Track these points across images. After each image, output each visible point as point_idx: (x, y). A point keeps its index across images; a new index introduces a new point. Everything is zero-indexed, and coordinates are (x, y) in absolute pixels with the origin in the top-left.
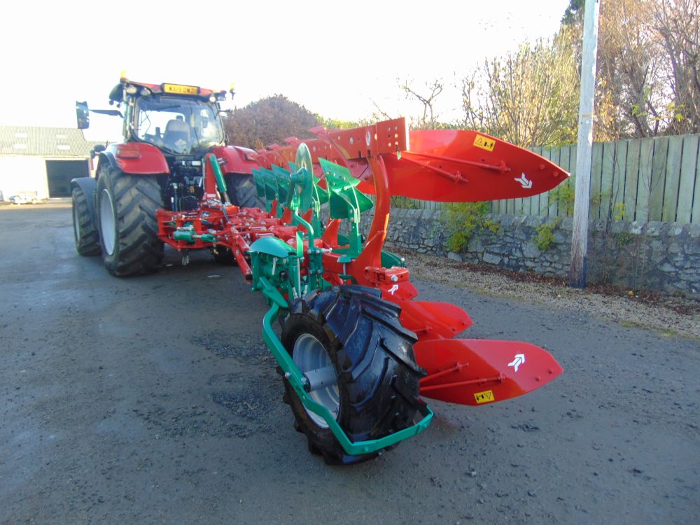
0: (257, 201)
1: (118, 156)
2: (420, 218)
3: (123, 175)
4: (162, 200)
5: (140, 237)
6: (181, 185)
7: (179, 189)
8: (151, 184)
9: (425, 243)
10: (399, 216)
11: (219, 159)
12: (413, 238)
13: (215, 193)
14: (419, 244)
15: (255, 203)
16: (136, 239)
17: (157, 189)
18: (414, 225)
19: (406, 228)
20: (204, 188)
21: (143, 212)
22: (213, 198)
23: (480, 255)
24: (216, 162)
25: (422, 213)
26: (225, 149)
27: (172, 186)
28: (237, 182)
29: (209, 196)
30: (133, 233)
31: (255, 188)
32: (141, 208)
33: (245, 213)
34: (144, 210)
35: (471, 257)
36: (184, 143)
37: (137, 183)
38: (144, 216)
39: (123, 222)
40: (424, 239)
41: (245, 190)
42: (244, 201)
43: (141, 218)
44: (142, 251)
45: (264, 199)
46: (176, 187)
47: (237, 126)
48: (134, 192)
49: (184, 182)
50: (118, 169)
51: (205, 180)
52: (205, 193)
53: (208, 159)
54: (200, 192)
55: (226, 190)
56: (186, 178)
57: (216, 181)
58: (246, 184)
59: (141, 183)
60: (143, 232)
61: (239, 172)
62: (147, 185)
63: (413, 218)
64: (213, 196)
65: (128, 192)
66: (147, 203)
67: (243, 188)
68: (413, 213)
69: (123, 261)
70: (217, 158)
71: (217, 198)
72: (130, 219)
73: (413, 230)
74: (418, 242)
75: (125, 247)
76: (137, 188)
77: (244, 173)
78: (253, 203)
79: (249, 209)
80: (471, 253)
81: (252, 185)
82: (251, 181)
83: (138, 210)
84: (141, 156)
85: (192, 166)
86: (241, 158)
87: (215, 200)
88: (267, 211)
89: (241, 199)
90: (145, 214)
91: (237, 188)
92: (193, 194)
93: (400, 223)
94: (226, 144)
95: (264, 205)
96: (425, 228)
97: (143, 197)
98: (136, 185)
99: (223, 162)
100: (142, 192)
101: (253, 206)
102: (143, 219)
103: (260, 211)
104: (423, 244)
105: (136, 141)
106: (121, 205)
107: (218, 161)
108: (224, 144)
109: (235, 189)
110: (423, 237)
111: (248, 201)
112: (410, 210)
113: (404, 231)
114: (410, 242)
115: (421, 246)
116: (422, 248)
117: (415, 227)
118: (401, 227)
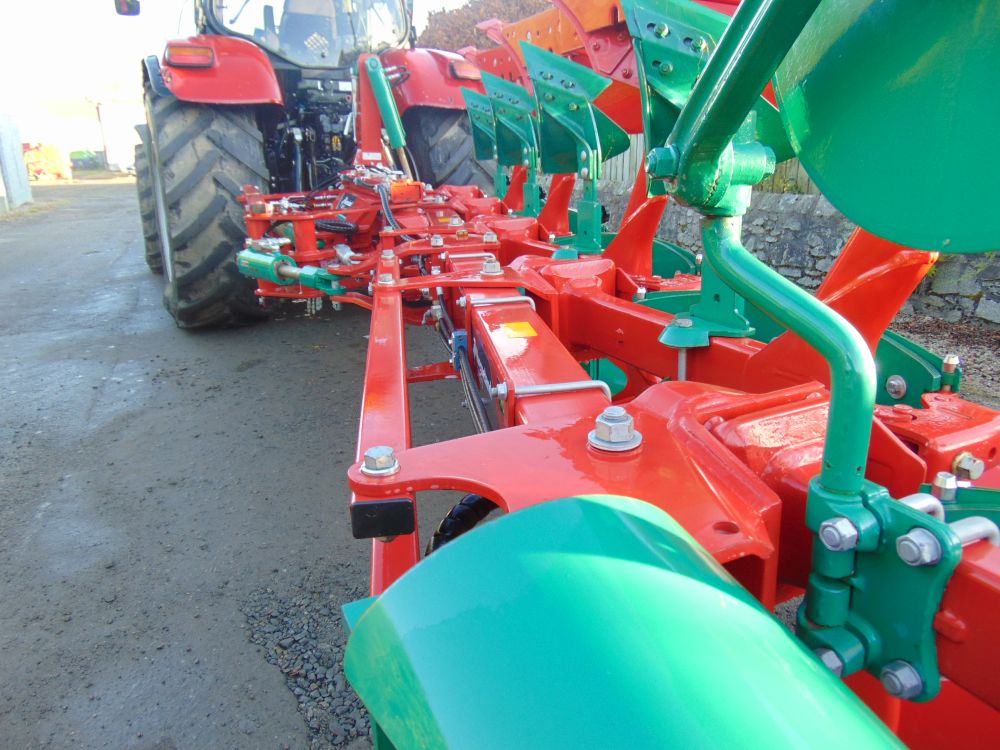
0: (474, 171)
1: (167, 63)
2: (810, 212)
3: (181, 106)
4: (268, 165)
5: (216, 249)
6: (310, 132)
7: (305, 142)
8: (241, 127)
9: (817, 267)
10: (760, 207)
11: (389, 69)
12: (791, 253)
13: (379, 149)
14: (802, 268)
15: (471, 175)
16: (208, 253)
17: (254, 138)
18: (795, 226)
19: (775, 233)
20: (355, 139)
21: (222, 192)
22: (376, 162)
23: (968, 304)
24: (382, 76)
25: (815, 202)
26: (410, 55)
27: (292, 136)
28: (433, 127)
29: (367, 156)
30: (202, 239)
31: (471, 140)
32: (216, 182)
33: (440, 201)
34: (224, 188)
35: (941, 304)
36: (324, 41)
37: (209, 125)
38: (226, 202)
39: (179, 213)
40: (815, 259)
41: (449, 147)
42: (448, 170)
43: (218, 205)
44: (224, 279)
45: (491, 164)
46: (298, 137)
47: (445, 39)
48: (203, 145)
49: (319, 128)
50: (166, 92)
51: (358, 120)
52: (359, 151)
53: (364, 68)
54: (349, 149)
55: (403, 143)
56: (323, 117)
57: (380, 122)
58: (453, 132)
59: (218, 126)
60: (224, 239)
61: (436, 105)
62: (233, 131)
63: (792, 214)
64: (377, 156)
65: (189, 145)
66: (230, 171)
67: (446, 140)
68: (792, 201)
69: (188, 300)
70: (385, 66)
71: (385, 162)
72: (195, 206)
73: (790, 237)
74: (801, 262)
75: (187, 271)
76: (209, 138)
77: (447, 107)
78: (466, 175)
79: (454, 188)
80: (941, 296)
81: (464, 135)
82: (462, 126)
83: (211, 188)
84: (217, 64)
85: (337, 91)
86: (443, 73)
87: (380, 166)
88: (498, 194)
89: (440, 167)
90: (227, 196)
91: (432, 142)
92: (337, 154)
93: (760, 221)
94: (413, 47)
95: (491, 180)
96: (820, 235)
97: (221, 158)
98: (205, 132)
99: (397, 75)
100: (222, 148)
101: (466, 183)
102: (223, 209)
103: (479, 195)
104: (814, 268)
105: (217, 33)
106: (172, 176)
107: (387, 74)
108: (407, 45)
109: (427, 142)
110: (815, 252)
111: (454, 171)
112: (786, 196)
113: (769, 239)
114: (783, 263)
115: (807, 272)
116: (809, 276)
117: (795, 233)
118: (762, 230)
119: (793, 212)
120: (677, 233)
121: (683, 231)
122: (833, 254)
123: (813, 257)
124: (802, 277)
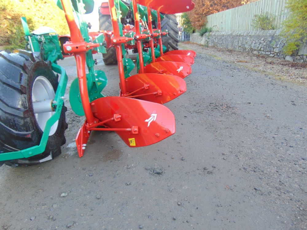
1: (101, 7)
2: (274, 35)
9: (274, 51)
10: (263, 35)
12: (268, 48)
18: (270, 39)
19: (266, 42)
23: (305, 57)
25: (276, 32)
35: (299, 58)
37: (108, 19)
50: (100, 13)
65: (104, 24)
68: (271, 32)
74: (270, 50)
76: (108, 22)
80: (299, 56)
93: (263, 39)
96: (276, 41)
113: (264, 44)
114: (267, 51)
115: (272, 52)
116: (272, 54)
117: (270, 41)
118: (263, 42)
119: (270, 35)
120: (245, 45)
121: (246, 44)
122: (277, 46)
123: (273, 48)
124: (271, 54)
